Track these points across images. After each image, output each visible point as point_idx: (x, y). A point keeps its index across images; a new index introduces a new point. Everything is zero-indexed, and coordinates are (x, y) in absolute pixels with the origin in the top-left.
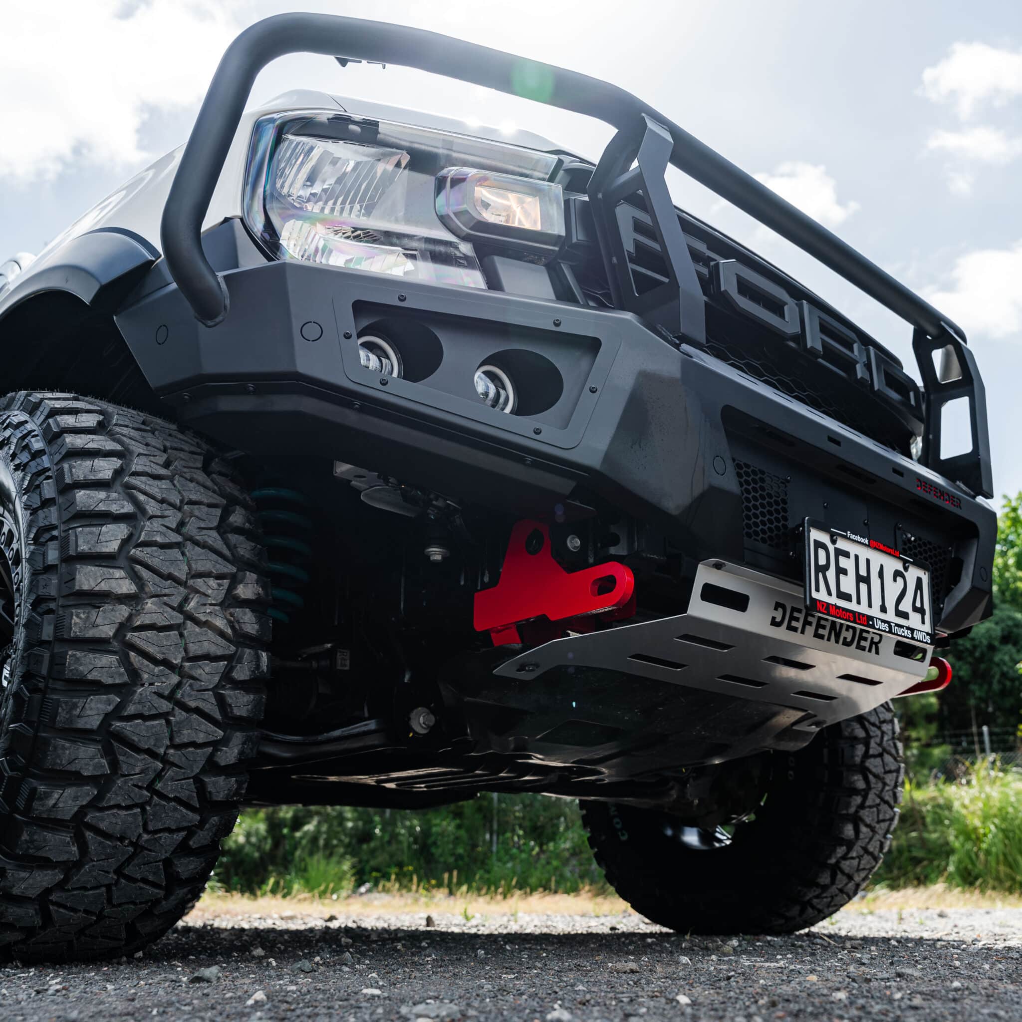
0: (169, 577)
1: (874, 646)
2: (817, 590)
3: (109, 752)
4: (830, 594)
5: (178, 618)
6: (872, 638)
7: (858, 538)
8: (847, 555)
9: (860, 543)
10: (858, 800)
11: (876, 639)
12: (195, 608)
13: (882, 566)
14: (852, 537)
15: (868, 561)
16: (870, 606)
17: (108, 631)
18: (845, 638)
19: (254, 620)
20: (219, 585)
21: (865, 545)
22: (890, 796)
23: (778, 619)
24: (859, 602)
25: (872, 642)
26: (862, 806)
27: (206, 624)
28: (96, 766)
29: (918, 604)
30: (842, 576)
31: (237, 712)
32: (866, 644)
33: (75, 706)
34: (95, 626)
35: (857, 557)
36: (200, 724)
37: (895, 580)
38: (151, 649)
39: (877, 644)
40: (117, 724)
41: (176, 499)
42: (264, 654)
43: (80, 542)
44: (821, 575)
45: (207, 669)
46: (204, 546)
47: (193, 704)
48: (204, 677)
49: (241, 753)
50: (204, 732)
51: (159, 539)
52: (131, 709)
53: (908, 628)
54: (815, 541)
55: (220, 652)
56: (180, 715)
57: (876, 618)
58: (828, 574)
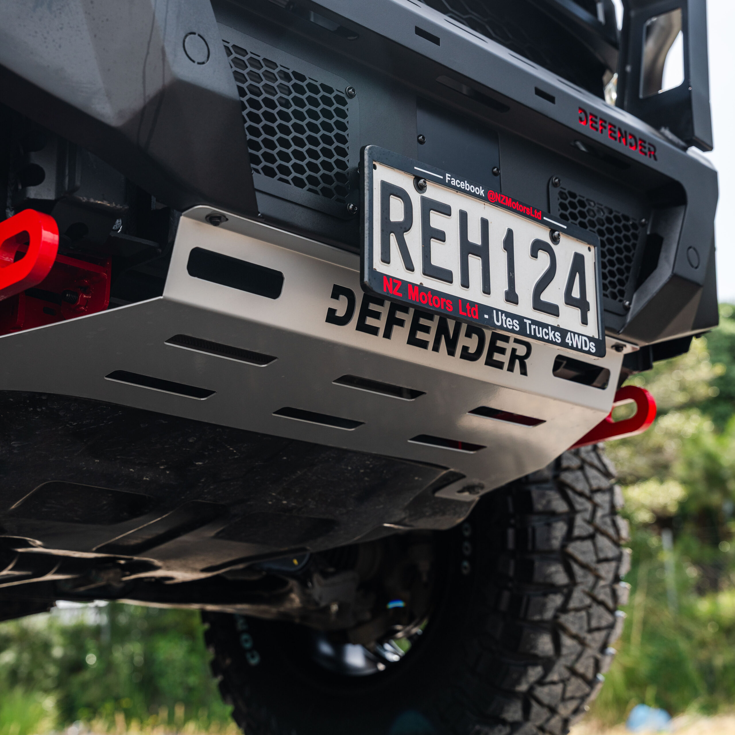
1: (517, 362)
2: (386, 259)
4: (410, 267)
6: (514, 350)
7: (464, 185)
8: (445, 210)
9: (469, 193)
10: (557, 600)
11: (521, 351)
13: (510, 233)
14: (454, 182)
15: (485, 223)
16: (487, 290)
18: (465, 349)
21: (479, 197)
22: (605, 594)
23: (341, 313)
24: (465, 284)
25: (514, 356)
26: (564, 609)
29: (576, 293)
30: (434, 244)
32: (505, 359)
35: (463, 216)
37: (534, 255)
39: (522, 360)
44: (393, 238)
53: (555, 329)
54: (384, 184)
57: (498, 310)
58: (407, 236)
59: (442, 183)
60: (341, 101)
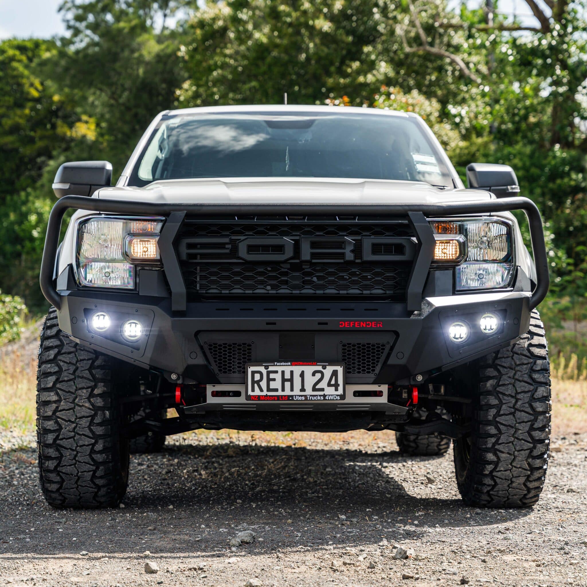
0: (69, 392)
2: (253, 391)
3: (58, 450)
4: (261, 390)
5: (72, 405)
8: (276, 372)
9: (284, 365)
12: (78, 401)
13: (303, 371)
15: (292, 372)
16: (292, 390)
17: (50, 413)
19: (101, 401)
20: (87, 391)
21: (289, 365)
24: (283, 391)
27: (83, 406)
28: (55, 454)
29: (333, 382)
30: (271, 382)
31: (98, 433)
33: (45, 437)
34: (46, 412)
35: (283, 372)
36: (85, 439)
37: (314, 375)
38: (64, 417)
40: (58, 442)
41: (74, 361)
42: (107, 412)
43: (42, 384)
44: (256, 385)
45: (84, 421)
46: (82, 377)
47: (81, 433)
48: (83, 424)
49: (104, 446)
50: (87, 441)
51: (66, 379)
52: (61, 437)
53: (321, 395)
54: (252, 371)
55: (88, 415)
56: (77, 437)
57: (295, 396)
58: (261, 383)
59: (274, 365)
60: (250, 345)
